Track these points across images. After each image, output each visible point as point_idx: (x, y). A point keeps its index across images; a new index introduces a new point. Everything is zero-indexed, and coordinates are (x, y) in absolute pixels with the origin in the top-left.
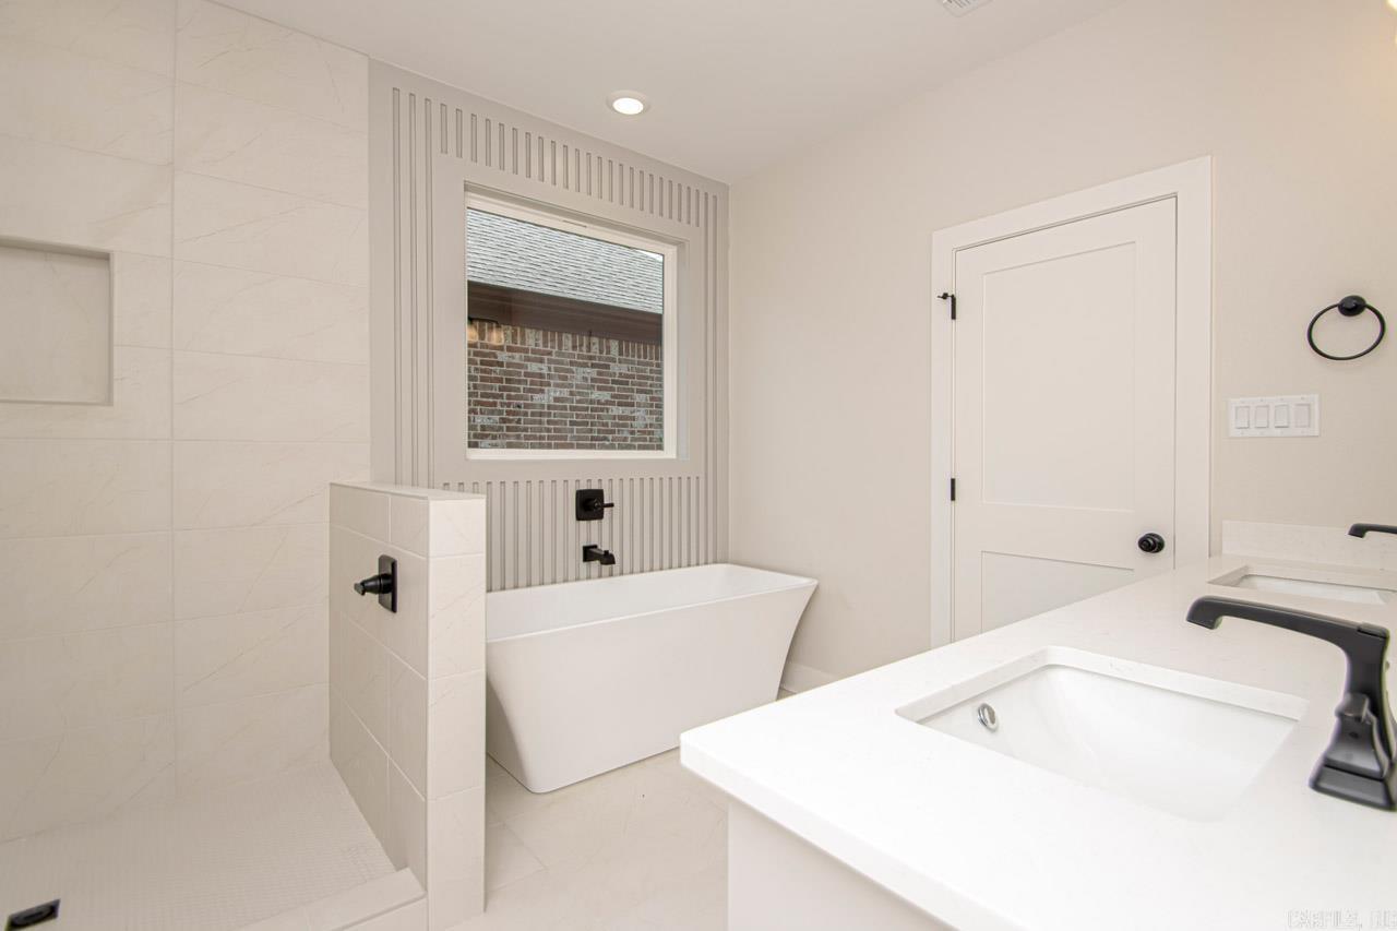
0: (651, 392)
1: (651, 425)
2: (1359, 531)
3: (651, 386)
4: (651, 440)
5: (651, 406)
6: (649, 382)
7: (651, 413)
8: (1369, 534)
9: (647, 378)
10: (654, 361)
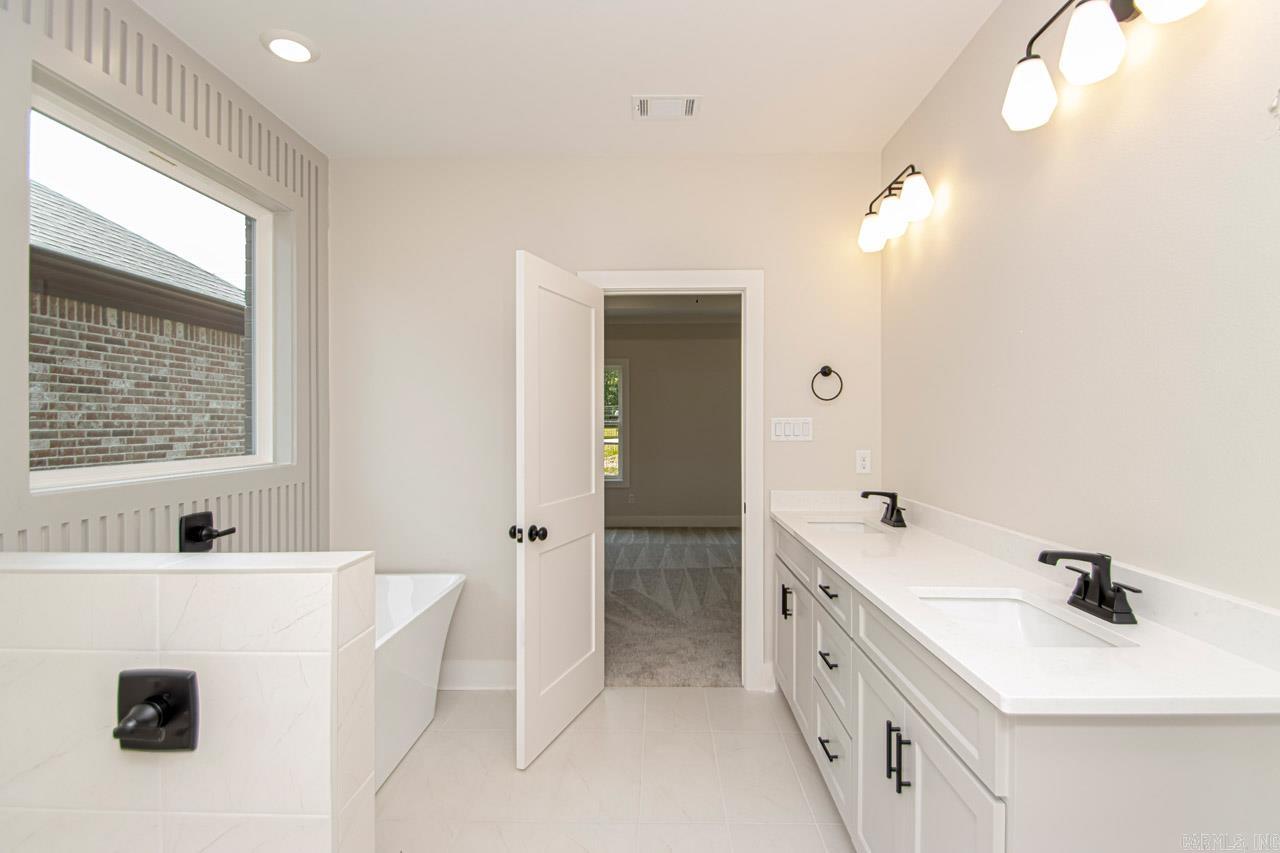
0: (53, 360)
1: (53, 406)
2: (865, 495)
3: (53, 352)
4: (52, 426)
5: (53, 379)
6: (50, 347)
7: (53, 389)
8: (870, 496)
9: (47, 341)
10: (58, 319)
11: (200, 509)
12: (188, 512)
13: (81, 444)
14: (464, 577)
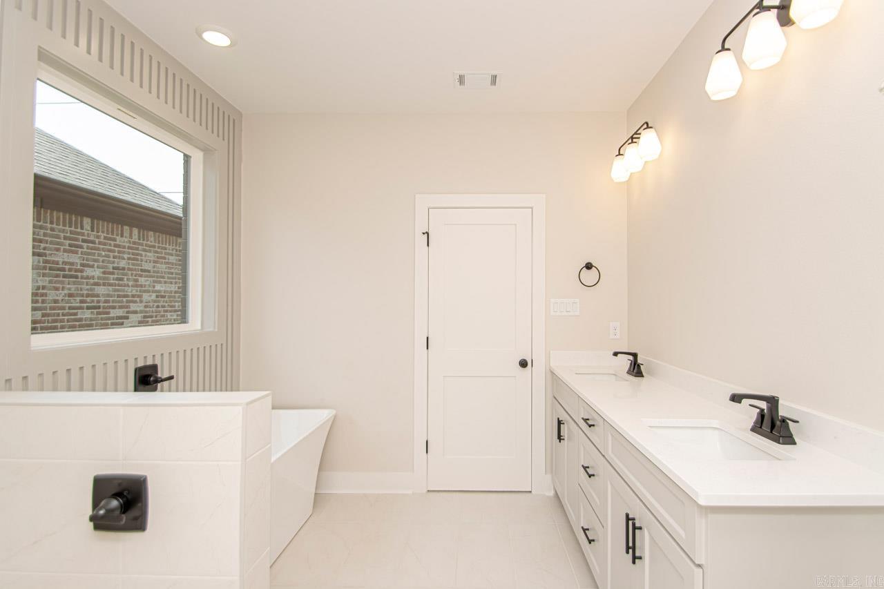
0: (45, 254)
1: (44, 288)
2: (616, 354)
3: (44, 249)
4: (43, 302)
5: (45, 268)
7: (44, 275)
8: (619, 355)
9: (42, 241)
10: (49, 225)
11: (150, 362)
12: (141, 364)
13: (63, 315)
14: (334, 412)
